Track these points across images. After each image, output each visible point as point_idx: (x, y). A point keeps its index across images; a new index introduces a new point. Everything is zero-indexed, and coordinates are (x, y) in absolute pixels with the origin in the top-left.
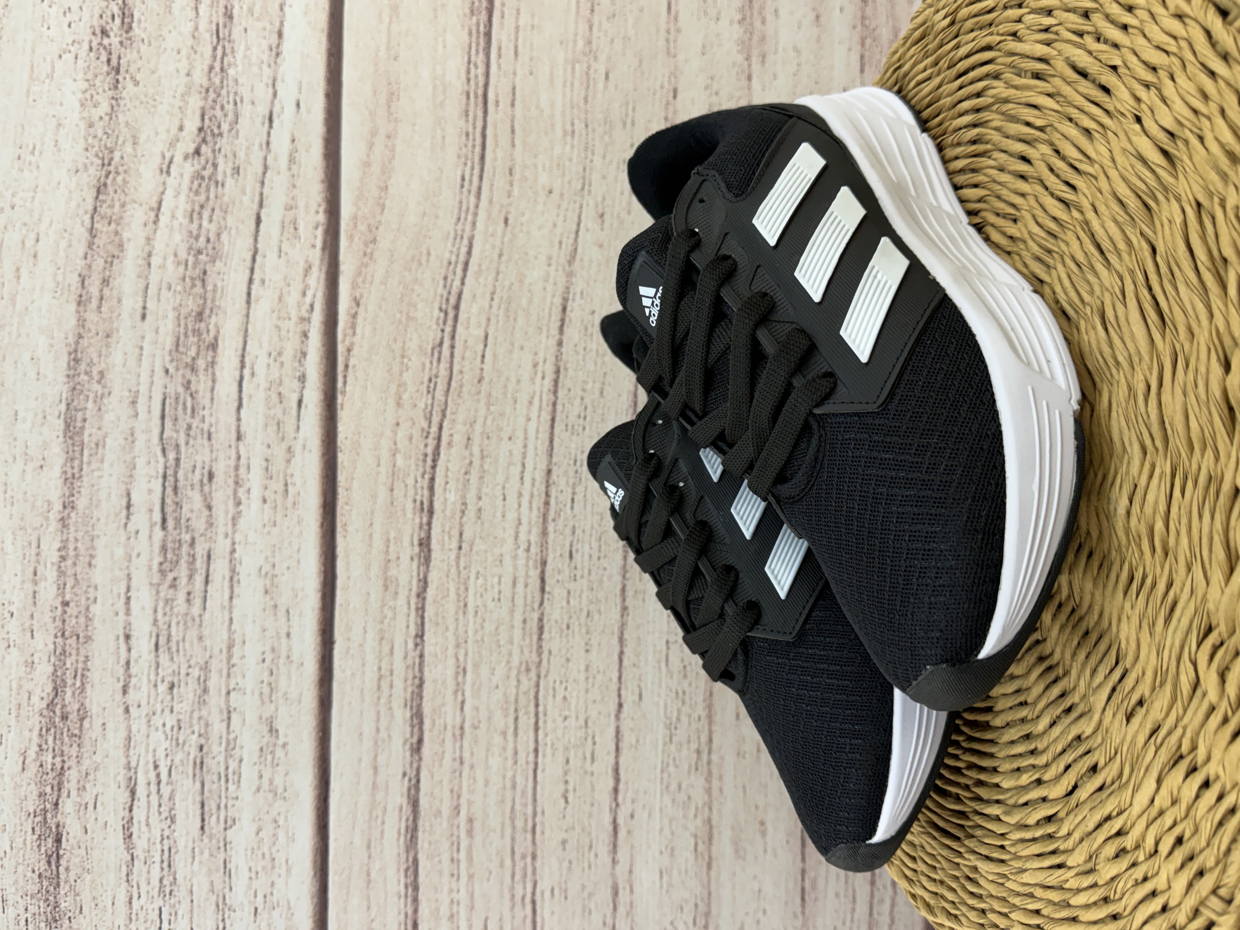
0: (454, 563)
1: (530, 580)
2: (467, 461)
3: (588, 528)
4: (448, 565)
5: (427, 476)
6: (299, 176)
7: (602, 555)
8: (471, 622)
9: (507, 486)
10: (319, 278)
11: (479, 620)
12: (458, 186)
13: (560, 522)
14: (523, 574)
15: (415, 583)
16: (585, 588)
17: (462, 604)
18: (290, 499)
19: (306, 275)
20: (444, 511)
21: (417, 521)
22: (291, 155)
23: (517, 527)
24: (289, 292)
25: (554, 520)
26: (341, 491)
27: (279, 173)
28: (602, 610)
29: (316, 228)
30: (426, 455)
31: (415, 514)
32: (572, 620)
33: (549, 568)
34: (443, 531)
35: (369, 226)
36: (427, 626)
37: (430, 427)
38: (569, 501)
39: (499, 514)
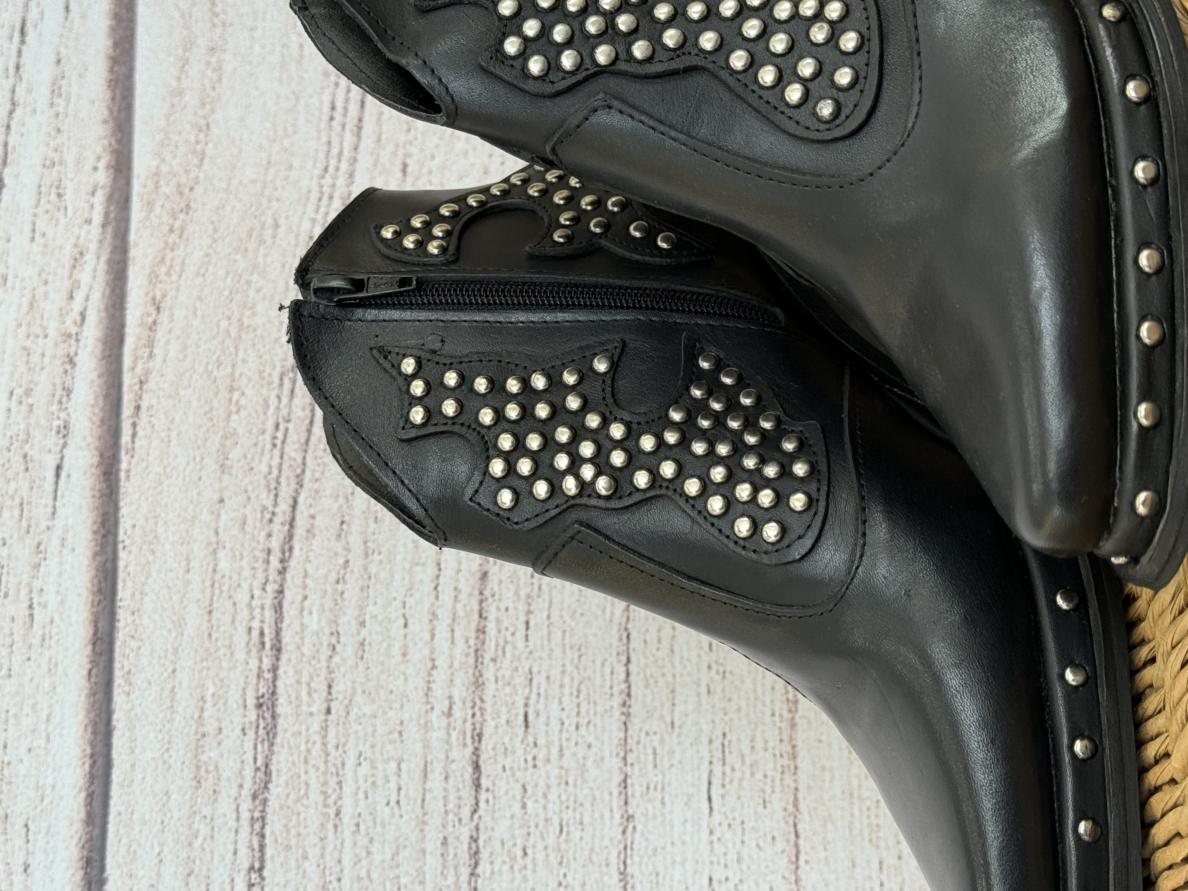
0: (317, 738)
1: (454, 766)
2: (341, 561)
3: (555, 673)
4: (307, 743)
5: (269, 588)
6: (66, 115)
7: (583, 721)
8: (348, 844)
9: (410, 601)
10: (95, 271)
11: (362, 840)
12: (325, 118)
13: (506, 663)
14: (442, 757)
15: (249, 773)
16: (553, 781)
17: (332, 812)
18: (37, 630)
19: (74, 267)
20: (299, 647)
21: (254, 664)
22: (54, 84)
23: (430, 675)
24: (46, 293)
25: (494, 660)
26: (122, 615)
27: (34, 111)
28: (586, 820)
29: (93, 194)
30: (269, 552)
31: (249, 652)
32: (532, 840)
33: (487, 745)
34: (299, 682)
35: (179, 185)
36: (269, 851)
37: (275, 505)
38: (523, 627)
39: (396, 651)
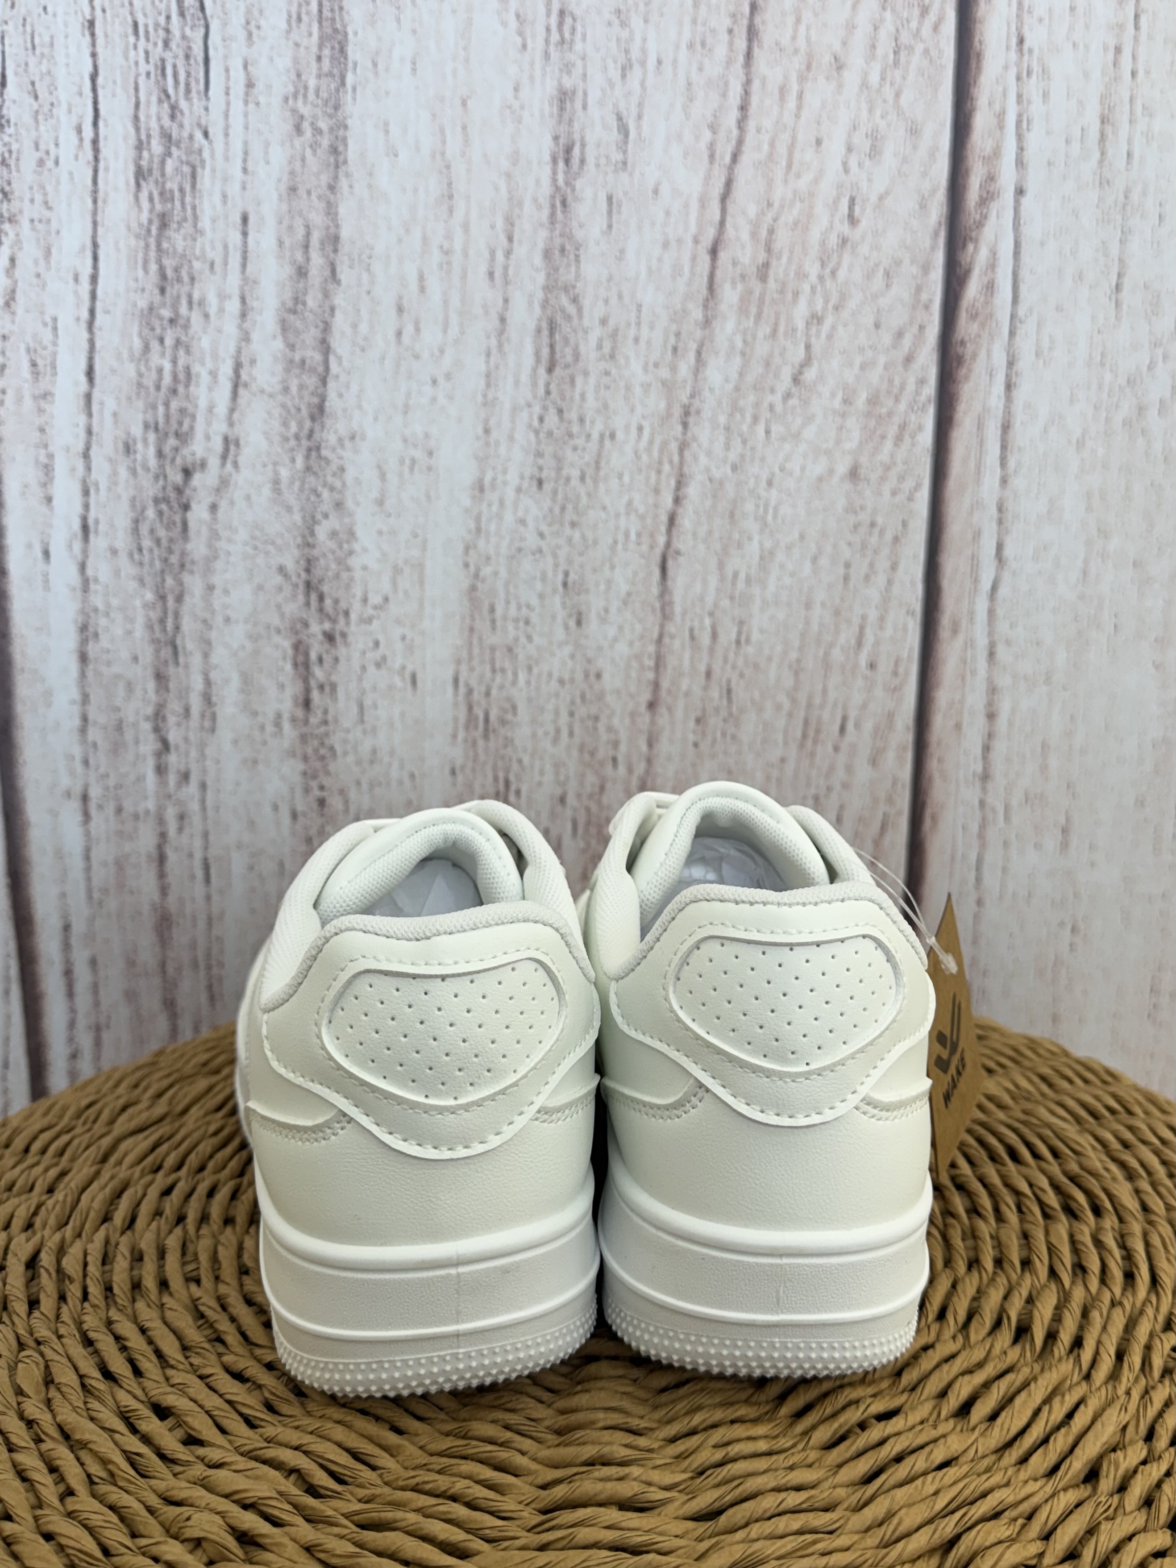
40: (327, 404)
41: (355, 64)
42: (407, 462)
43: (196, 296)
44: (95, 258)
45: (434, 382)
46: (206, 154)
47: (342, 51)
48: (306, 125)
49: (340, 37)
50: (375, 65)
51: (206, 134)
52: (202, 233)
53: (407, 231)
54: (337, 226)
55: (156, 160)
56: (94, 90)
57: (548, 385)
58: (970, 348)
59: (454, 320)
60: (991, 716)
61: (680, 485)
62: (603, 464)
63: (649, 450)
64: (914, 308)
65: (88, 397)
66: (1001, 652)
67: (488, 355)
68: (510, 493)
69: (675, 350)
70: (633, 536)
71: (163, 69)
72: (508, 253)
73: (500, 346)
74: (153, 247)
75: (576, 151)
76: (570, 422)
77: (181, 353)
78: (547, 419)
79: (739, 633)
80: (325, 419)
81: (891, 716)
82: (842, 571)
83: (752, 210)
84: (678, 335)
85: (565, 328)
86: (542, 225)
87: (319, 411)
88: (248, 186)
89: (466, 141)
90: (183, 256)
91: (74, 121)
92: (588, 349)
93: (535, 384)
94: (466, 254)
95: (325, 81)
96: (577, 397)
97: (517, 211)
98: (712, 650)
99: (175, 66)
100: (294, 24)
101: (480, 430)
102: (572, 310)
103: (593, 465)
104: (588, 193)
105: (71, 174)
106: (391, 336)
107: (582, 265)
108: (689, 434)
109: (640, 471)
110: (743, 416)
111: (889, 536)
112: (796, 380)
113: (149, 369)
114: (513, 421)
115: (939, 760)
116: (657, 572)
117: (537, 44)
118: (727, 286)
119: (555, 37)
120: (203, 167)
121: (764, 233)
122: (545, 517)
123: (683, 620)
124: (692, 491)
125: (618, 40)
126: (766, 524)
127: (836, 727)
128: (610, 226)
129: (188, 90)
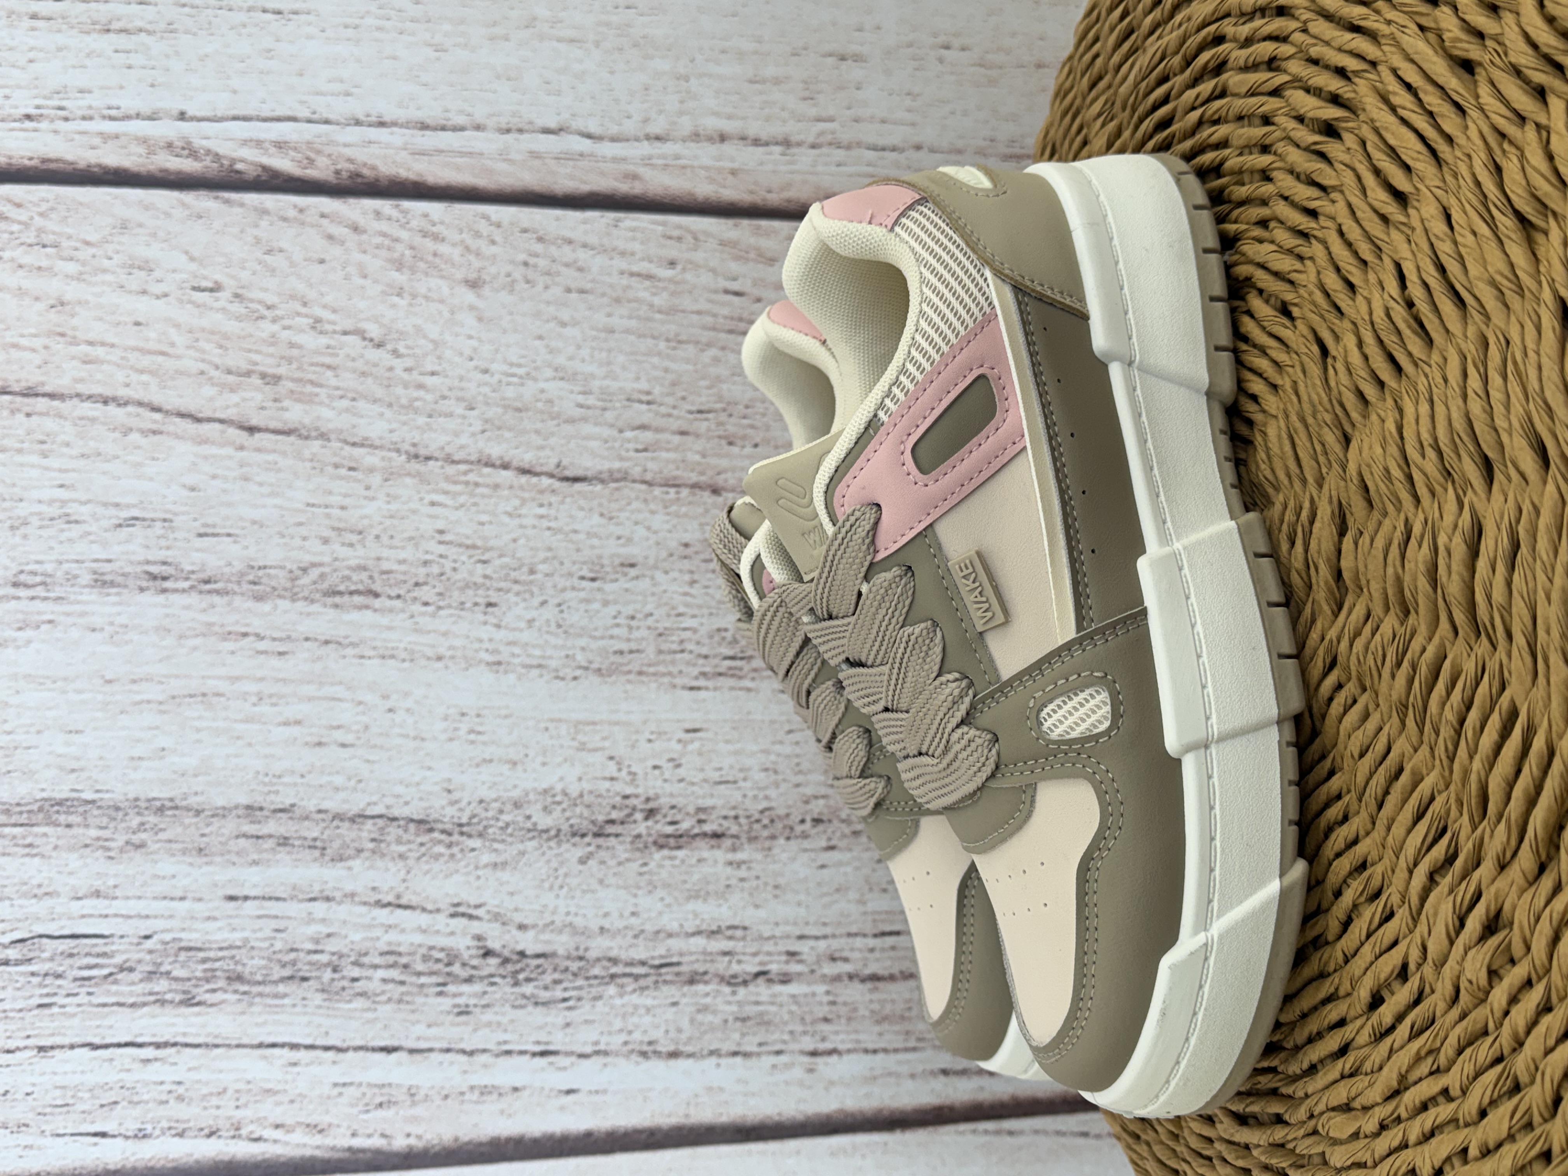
40: (415, 817)
41: (73, 790)
42: (472, 737)
43: (310, 946)
44: (274, 1045)
45: (390, 710)
46: (168, 937)
47: (60, 803)
48: (136, 838)
49: (47, 806)
50: (73, 771)
51: (147, 937)
52: (246, 940)
53: (238, 738)
54: (236, 807)
55: (174, 986)
56: (106, 1046)
57: (390, 597)
58: (343, 165)
59: (328, 691)
60: (723, 138)
61: (489, 464)
62: (469, 542)
63: (455, 495)
64: (303, 223)
65: (412, 1051)
66: (655, 129)
67: (362, 657)
68: (501, 634)
69: (351, 469)
70: (542, 511)
71: (84, 979)
72: (259, 637)
73: (353, 645)
74: (260, 989)
75: (155, 569)
76: (428, 575)
77: (366, 960)
78: (425, 599)
79: (641, 402)
80: (430, 819)
81: (723, 243)
82: (574, 296)
83: (209, 391)
84: (336, 466)
85: (333, 580)
86: (229, 604)
87: (424, 824)
88: (198, 895)
89: (148, 679)
90: (270, 959)
91: (137, 1066)
92: (354, 556)
93: (391, 610)
94: (262, 679)
95: (91, 820)
96: (403, 568)
97: (216, 629)
98: (658, 430)
99: (80, 968)
100: (35, 851)
101: (439, 665)
102: (314, 573)
103: (471, 552)
104: (196, 556)
105: (190, 1069)
106: (345, 753)
107: (268, 563)
108: (436, 455)
109: (475, 504)
110: (417, 399)
111: (539, 248)
112: (379, 345)
113: (383, 992)
114: (429, 632)
115: (769, 191)
116: (578, 486)
117: (48, 609)
118: (287, 415)
119: (40, 591)
120: (180, 940)
121: (231, 378)
122: (525, 600)
123: (628, 459)
124: (495, 451)
125: (40, 527)
126: (528, 374)
127: (736, 300)
128: (229, 535)
129: (104, 955)
